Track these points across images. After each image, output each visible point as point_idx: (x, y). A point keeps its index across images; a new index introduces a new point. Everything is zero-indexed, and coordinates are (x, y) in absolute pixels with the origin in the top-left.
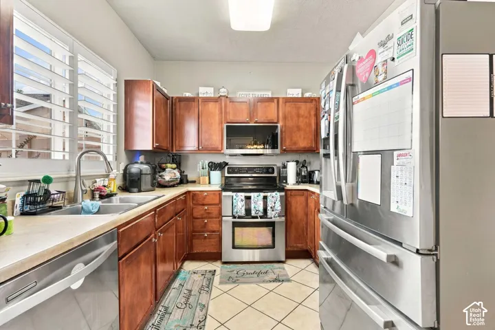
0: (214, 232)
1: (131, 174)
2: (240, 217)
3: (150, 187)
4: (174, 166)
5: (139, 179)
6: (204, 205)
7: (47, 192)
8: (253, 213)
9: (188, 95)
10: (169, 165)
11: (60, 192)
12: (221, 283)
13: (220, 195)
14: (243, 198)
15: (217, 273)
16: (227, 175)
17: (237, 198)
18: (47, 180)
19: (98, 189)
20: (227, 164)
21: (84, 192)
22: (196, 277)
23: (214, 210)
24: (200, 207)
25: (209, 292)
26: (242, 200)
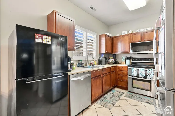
0: (125, 80)
1: (100, 60)
2: (134, 77)
3: (104, 64)
4: (113, 58)
5: (102, 61)
6: (122, 71)
7: (81, 63)
8: (140, 76)
9: (118, 35)
10: (111, 58)
11: (84, 63)
12: (125, 96)
13: (127, 68)
14: (136, 70)
15: (125, 94)
16: (132, 61)
17: (133, 70)
18: (81, 60)
19: (92, 63)
20: (132, 57)
21: (88, 64)
22: (117, 92)
23: (125, 73)
24: (121, 71)
25: (120, 97)
26: (135, 70)
